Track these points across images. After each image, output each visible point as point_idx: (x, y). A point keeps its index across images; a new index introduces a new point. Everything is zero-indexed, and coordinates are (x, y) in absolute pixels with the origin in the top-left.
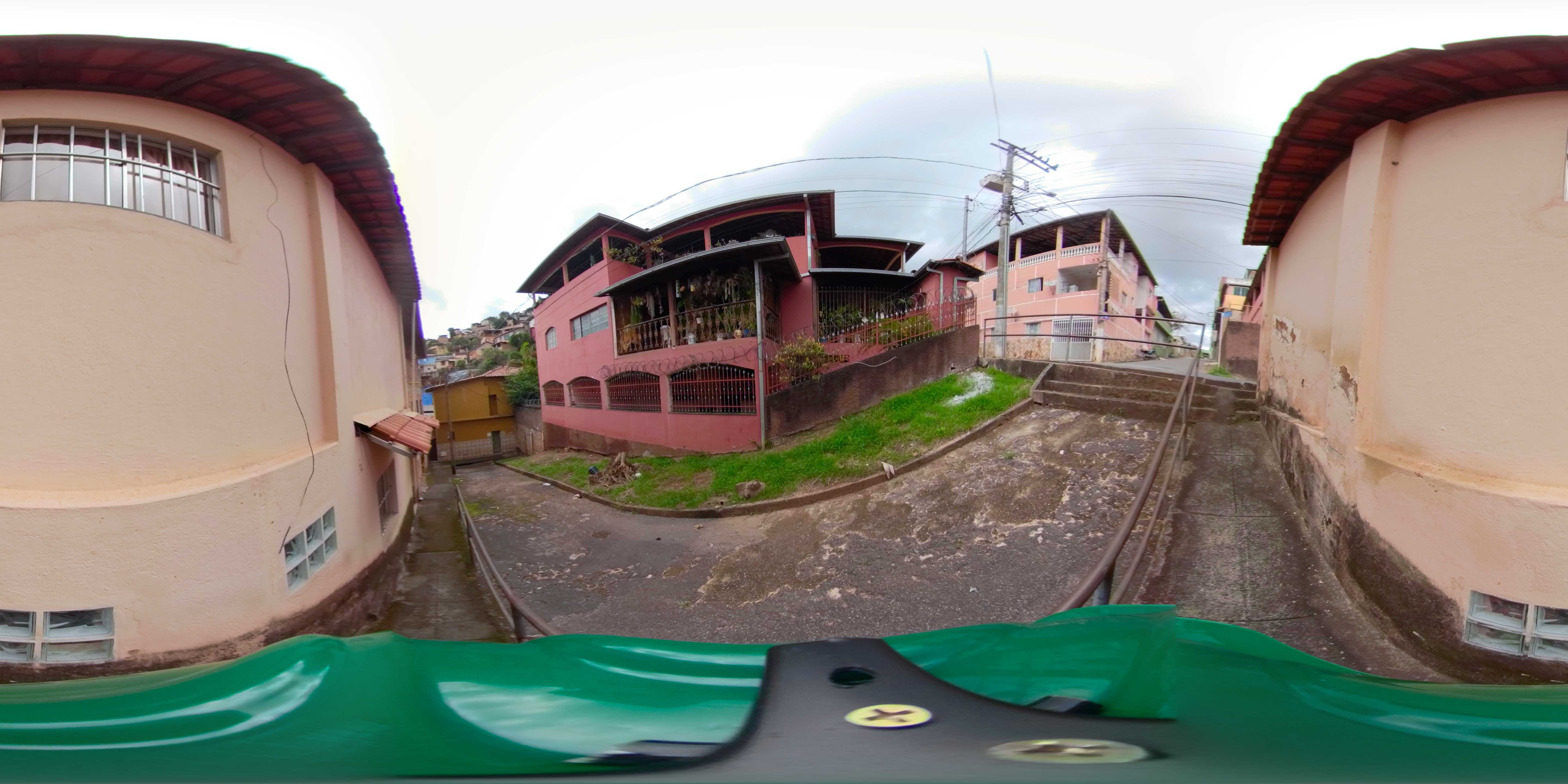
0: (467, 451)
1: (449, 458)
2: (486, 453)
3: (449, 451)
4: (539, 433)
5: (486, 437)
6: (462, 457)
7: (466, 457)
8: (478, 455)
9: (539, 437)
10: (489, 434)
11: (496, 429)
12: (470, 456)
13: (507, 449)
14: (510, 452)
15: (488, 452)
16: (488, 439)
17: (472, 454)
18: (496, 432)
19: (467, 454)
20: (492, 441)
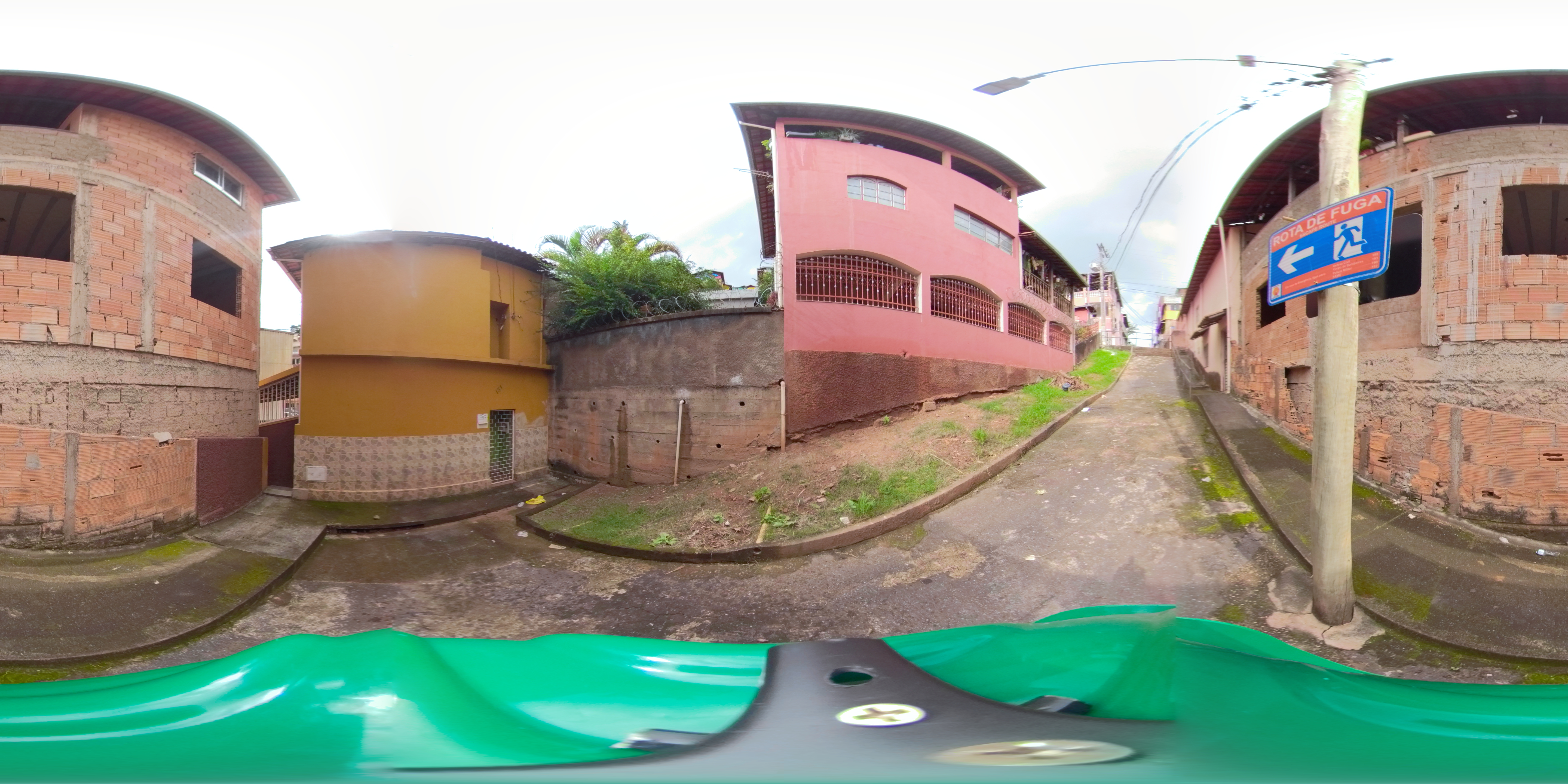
0: (406, 472)
7: (397, 492)
11: (501, 403)
12: (413, 491)
13: (526, 467)
14: (537, 477)
15: (474, 476)
16: (478, 435)
17: (420, 483)
18: (501, 412)
19: (404, 484)
20: (488, 443)
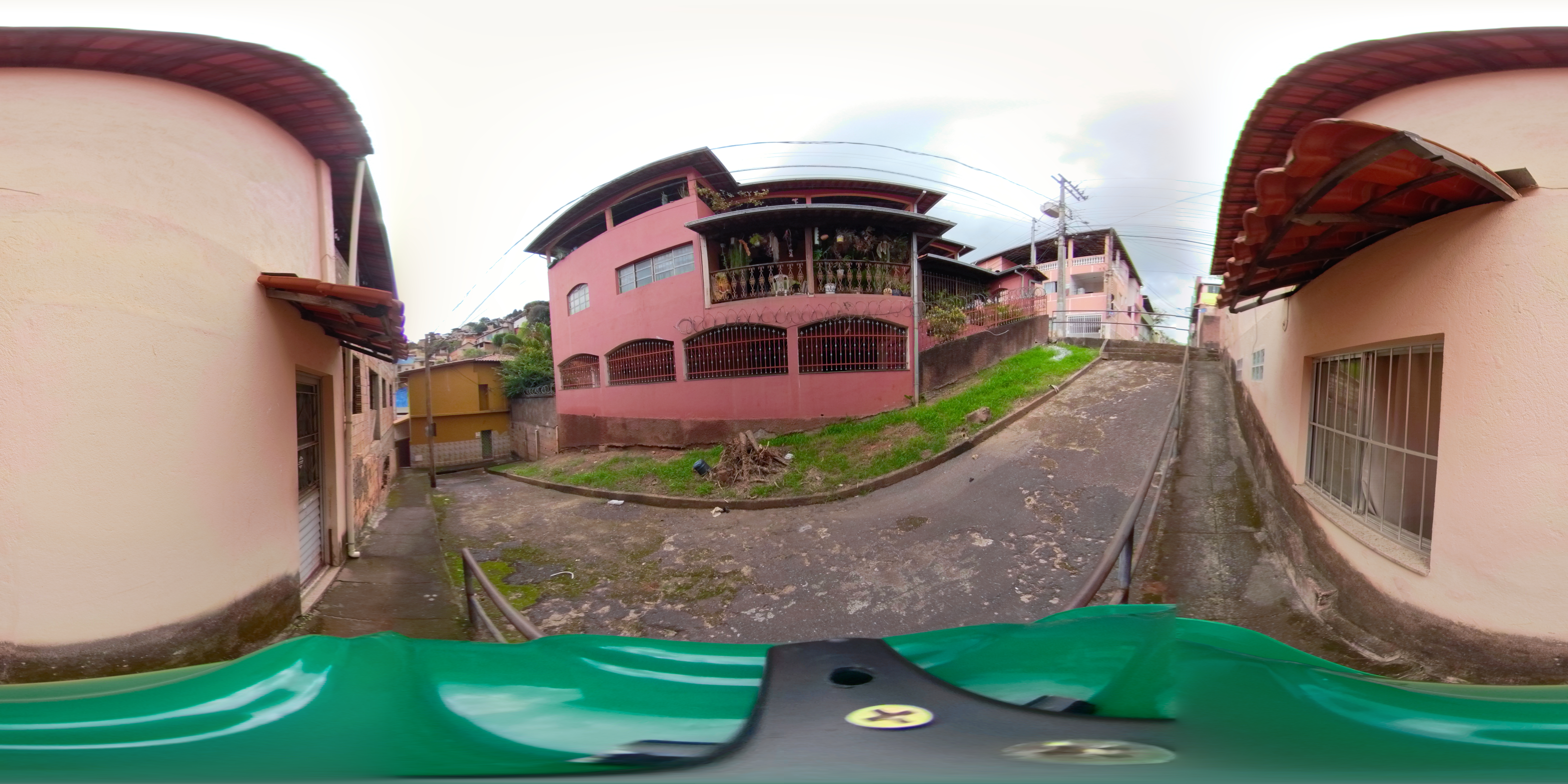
0: (450, 455)
1: (426, 464)
2: (473, 459)
3: (427, 454)
4: (550, 430)
5: (474, 437)
6: (442, 462)
7: (447, 462)
8: (463, 461)
9: (548, 436)
10: (478, 434)
11: (486, 428)
12: (453, 462)
13: (499, 453)
14: (504, 457)
15: (476, 456)
16: (476, 440)
17: (455, 459)
18: (486, 431)
19: (449, 459)
20: (481, 443)
